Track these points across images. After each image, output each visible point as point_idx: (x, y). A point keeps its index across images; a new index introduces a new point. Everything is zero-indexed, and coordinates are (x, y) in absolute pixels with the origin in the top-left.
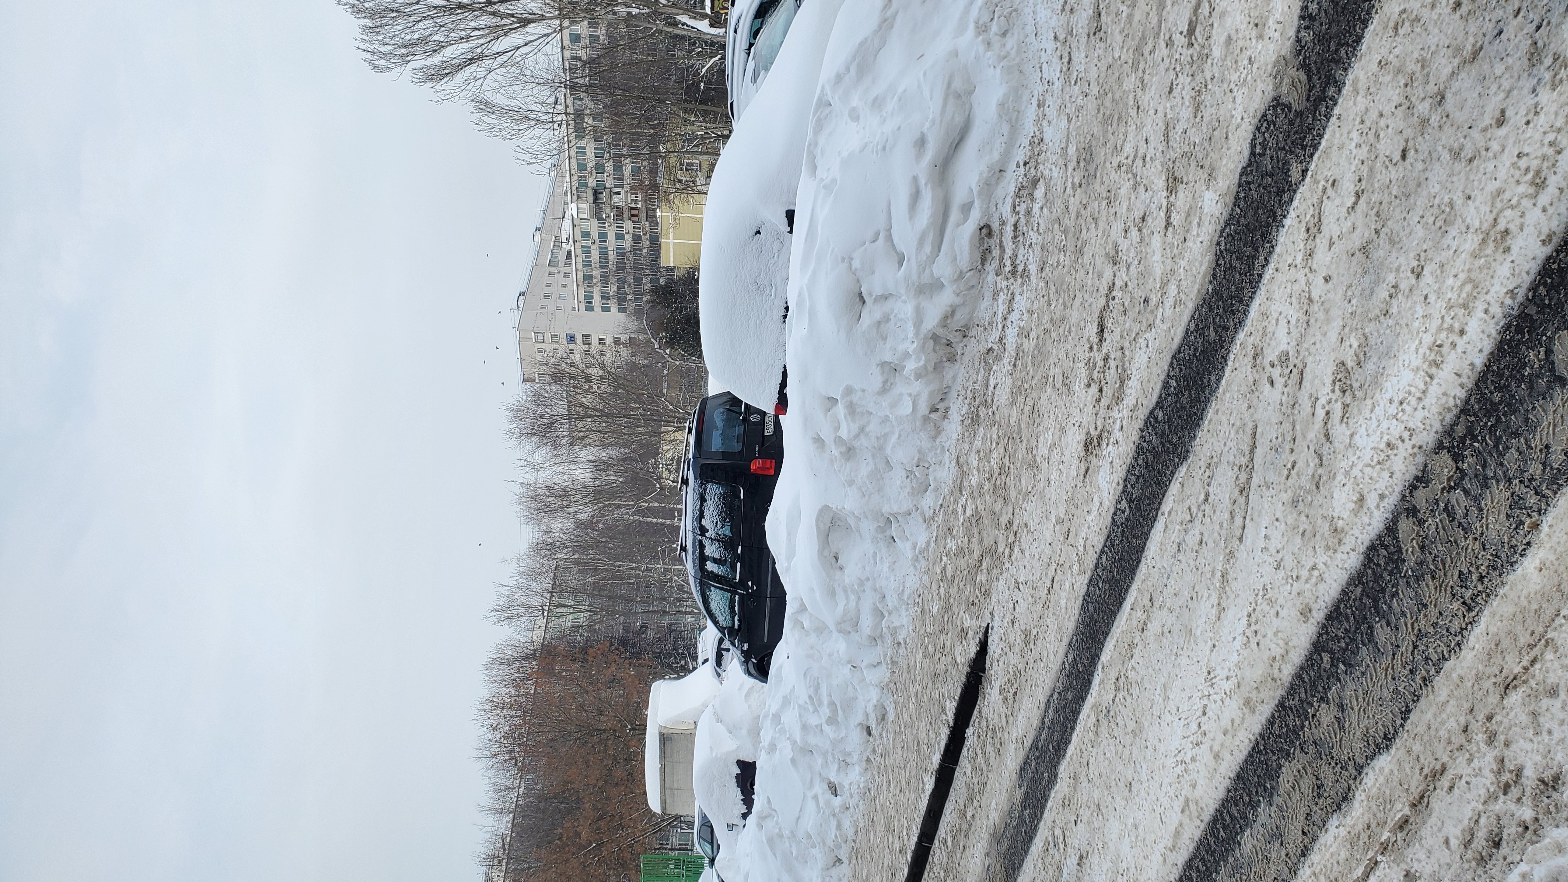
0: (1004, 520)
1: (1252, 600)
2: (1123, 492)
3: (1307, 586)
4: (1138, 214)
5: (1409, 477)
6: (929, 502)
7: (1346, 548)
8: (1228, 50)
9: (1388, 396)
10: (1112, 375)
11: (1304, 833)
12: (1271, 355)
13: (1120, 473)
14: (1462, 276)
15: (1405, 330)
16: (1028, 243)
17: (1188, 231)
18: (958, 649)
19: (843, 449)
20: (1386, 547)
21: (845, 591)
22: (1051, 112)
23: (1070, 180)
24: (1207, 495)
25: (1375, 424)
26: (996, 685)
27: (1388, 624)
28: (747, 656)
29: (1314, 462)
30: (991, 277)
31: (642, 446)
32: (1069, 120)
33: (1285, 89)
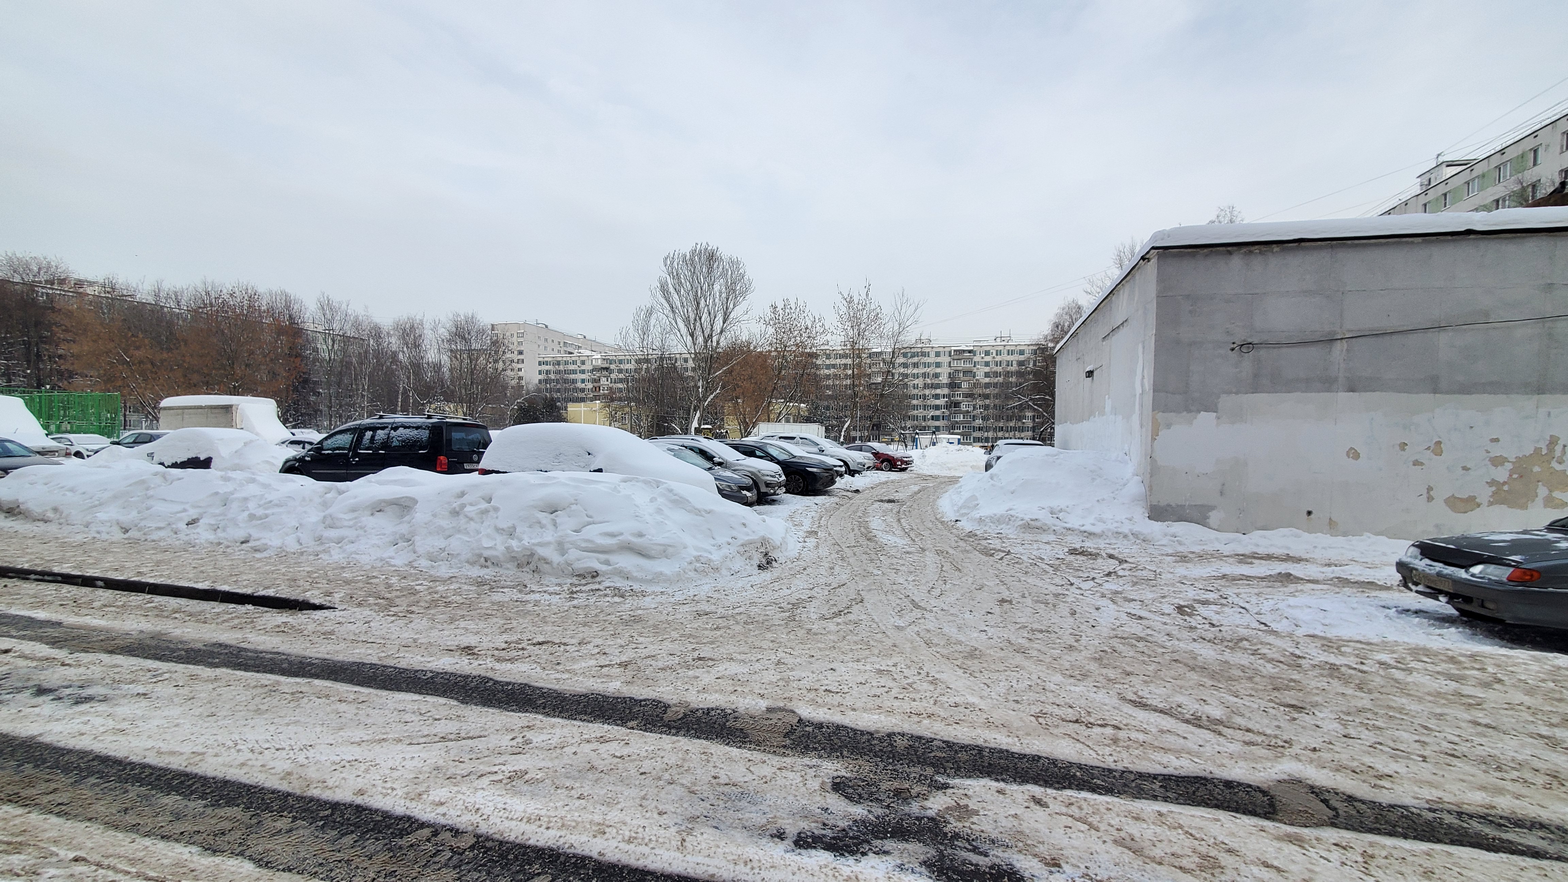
0: (413, 608)
1: (368, 759)
2: (438, 673)
3: (380, 789)
4: (607, 651)
5: (458, 826)
6: (424, 563)
7: (408, 804)
8: (692, 678)
9: (508, 801)
10: (514, 654)
11: (182, 833)
12: (529, 735)
13: (450, 669)
14: (580, 819)
15: (547, 800)
16: (589, 598)
17: (598, 677)
18: (316, 592)
19: (457, 509)
20: (410, 826)
21: (356, 518)
22: (659, 599)
23: (624, 614)
24: (439, 719)
25: (491, 799)
26: (290, 619)
27: (355, 842)
28: (301, 460)
29: (465, 773)
30: (569, 581)
31: (453, 392)
32: (655, 608)
33: (674, 709)
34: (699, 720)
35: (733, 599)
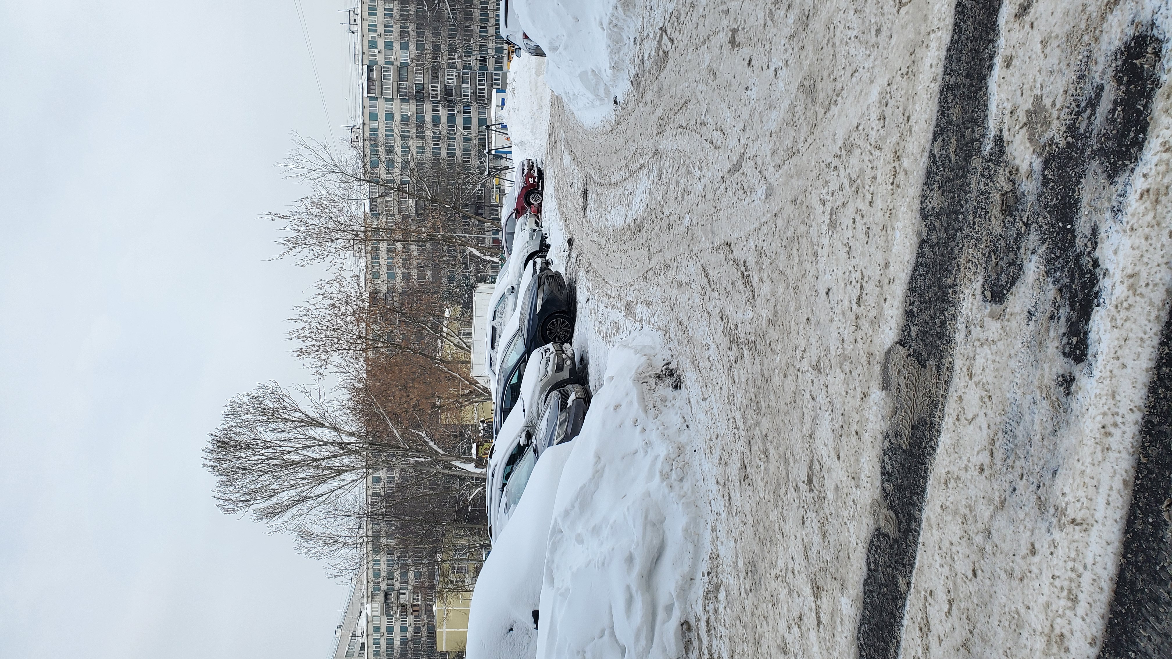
4: (796, 614)
8: (837, 494)
16: (719, 635)
17: (834, 628)
22: (722, 535)
23: (743, 587)
32: (736, 541)
33: (882, 523)
34: (898, 488)
35: (723, 428)
